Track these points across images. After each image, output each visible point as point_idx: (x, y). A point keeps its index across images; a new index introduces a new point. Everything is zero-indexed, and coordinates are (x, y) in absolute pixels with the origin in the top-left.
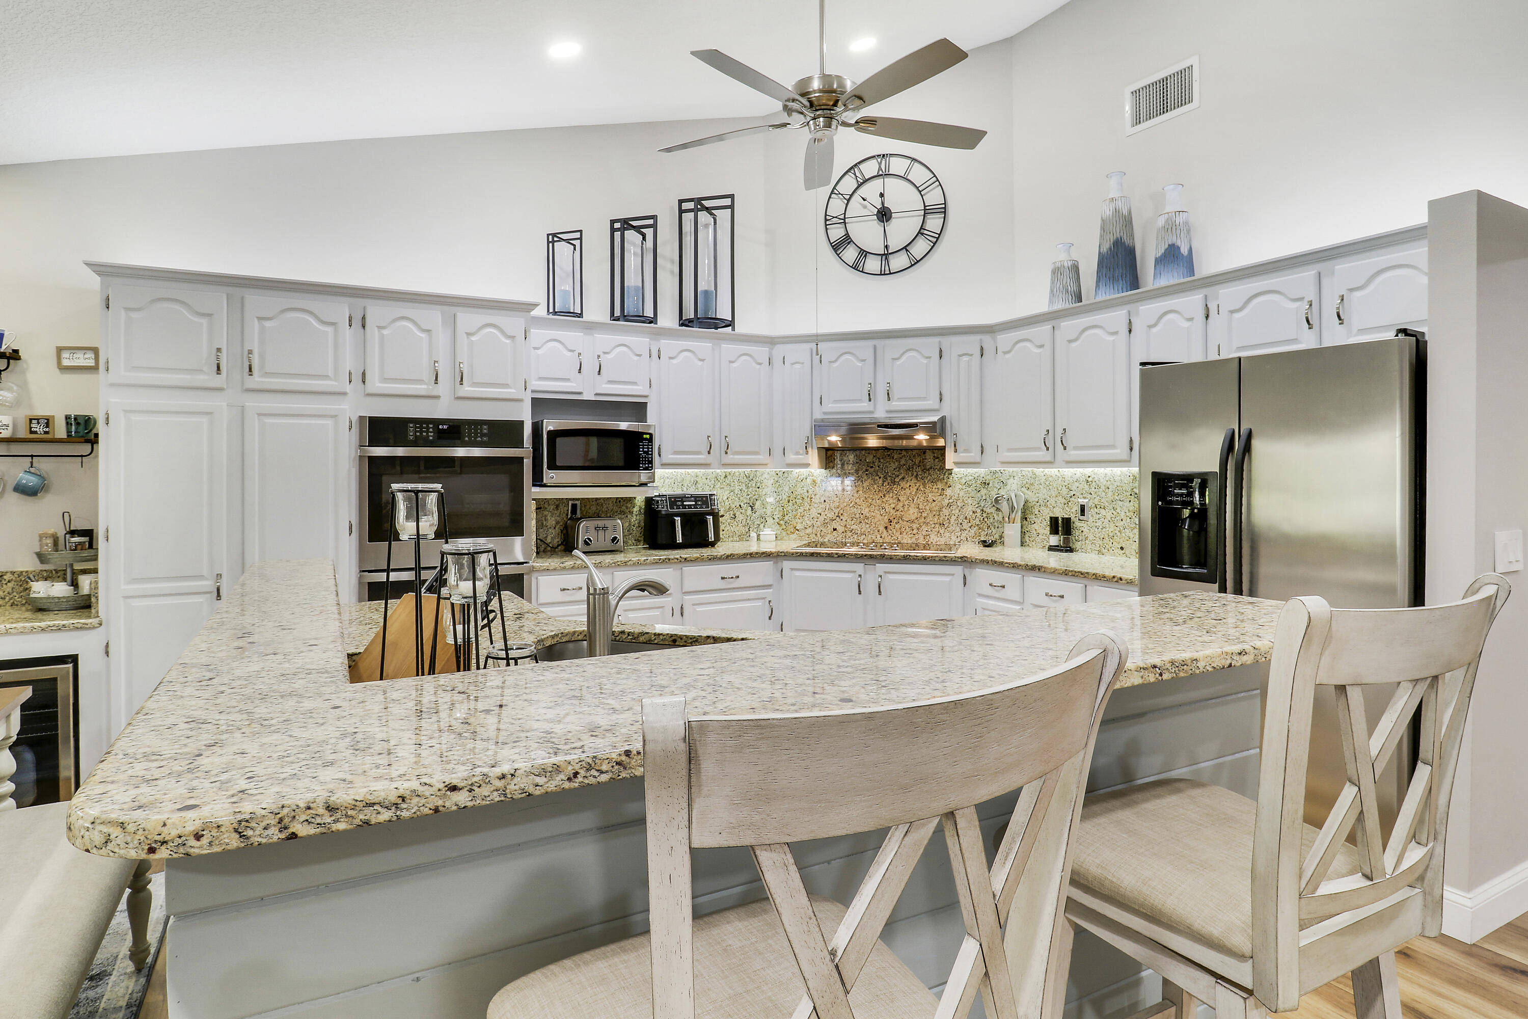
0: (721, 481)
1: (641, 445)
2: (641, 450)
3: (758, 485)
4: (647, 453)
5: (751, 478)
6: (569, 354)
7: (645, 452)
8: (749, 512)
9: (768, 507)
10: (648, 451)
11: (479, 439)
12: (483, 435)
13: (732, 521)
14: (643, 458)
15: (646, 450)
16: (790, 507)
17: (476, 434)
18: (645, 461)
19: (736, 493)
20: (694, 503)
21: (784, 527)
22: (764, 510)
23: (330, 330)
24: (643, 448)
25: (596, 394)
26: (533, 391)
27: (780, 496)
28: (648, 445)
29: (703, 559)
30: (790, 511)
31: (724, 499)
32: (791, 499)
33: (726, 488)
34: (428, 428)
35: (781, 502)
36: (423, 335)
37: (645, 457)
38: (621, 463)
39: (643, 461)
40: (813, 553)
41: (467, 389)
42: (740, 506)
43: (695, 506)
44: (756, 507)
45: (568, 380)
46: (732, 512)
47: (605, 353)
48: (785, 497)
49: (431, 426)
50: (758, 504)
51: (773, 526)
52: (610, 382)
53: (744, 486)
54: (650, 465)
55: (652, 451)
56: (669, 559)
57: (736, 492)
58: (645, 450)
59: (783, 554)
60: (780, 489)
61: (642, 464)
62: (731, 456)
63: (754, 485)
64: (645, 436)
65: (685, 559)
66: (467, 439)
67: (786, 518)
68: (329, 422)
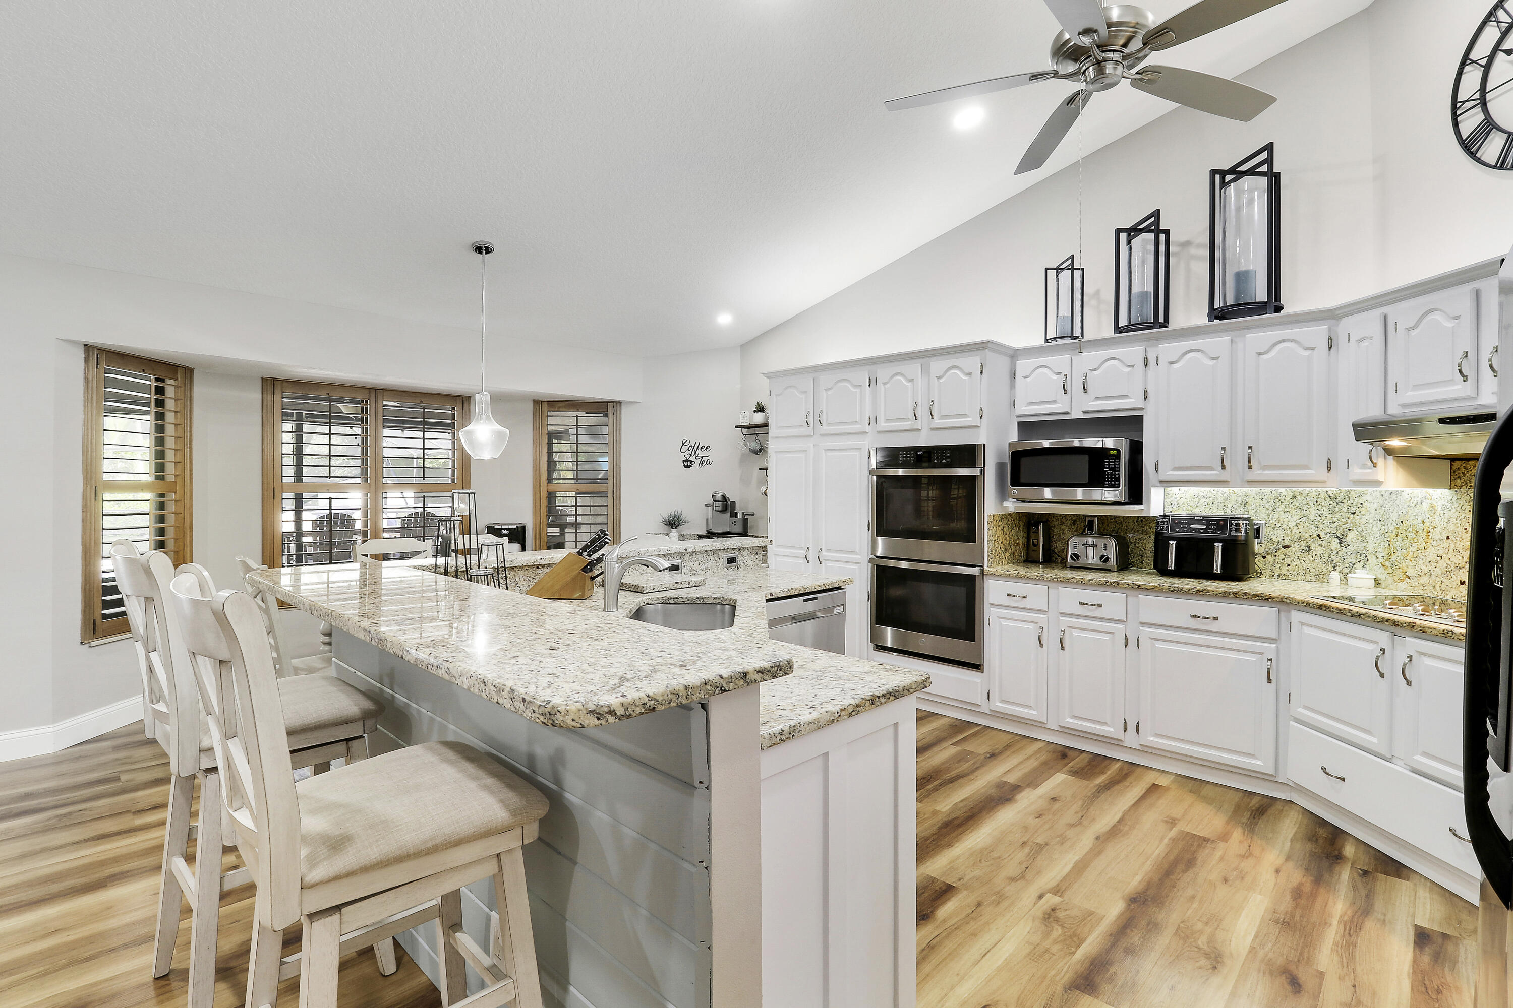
0: (1285, 503)
1: (1107, 462)
2: (1107, 466)
3: (1353, 509)
4: (1113, 469)
5: (1339, 499)
6: (1055, 377)
7: (1110, 469)
8: (1335, 544)
9: (1370, 542)
10: (1115, 467)
11: (944, 461)
12: (947, 457)
13: (1305, 554)
14: (1108, 475)
15: (1113, 466)
16: (1398, 543)
17: (942, 456)
18: (1111, 478)
19: (1312, 519)
20: (1205, 527)
21: (1391, 571)
22: (1364, 544)
23: (858, 390)
24: (1109, 465)
25: (1084, 412)
26: (1018, 416)
27: (1386, 527)
28: (1115, 461)
29: (1163, 589)
30: (1399, 549)
31: (1291, 526)
32: (1400, 532)
33: (1294, 512)
34: (911, 454)
35: (1387, 535)
36: (909, 384)
37: (1111, 474)
38: (1086, 481)
39: (1108, 478)
40: (1321, 606)
41: (938, 422)
42: (1319, 536)
43: (1205, 531)
44: (1348, 539)
45: (1055, 402)
46: (1304, 544)
47: (1092, 370)
48: (1392, 528)
49: (912, 452)
50: (1351, 537)
51: (1376, 568)
52: (1098, 398)
53: (1326, 509)
54: (1117, 483)
55: (1119, 468)
56: (1118, 584)
57: (1312, 517)
58: (1111, 466)
59: (1288, 601)
60: (1385, 517)
61: (1108, 481)
62: (1259, 472)
63: (1345, 510)
64: (1112, 452)
65: (1139, 586)
66: (935, 461)
67: (1394, 557)
68: (857, 453)
